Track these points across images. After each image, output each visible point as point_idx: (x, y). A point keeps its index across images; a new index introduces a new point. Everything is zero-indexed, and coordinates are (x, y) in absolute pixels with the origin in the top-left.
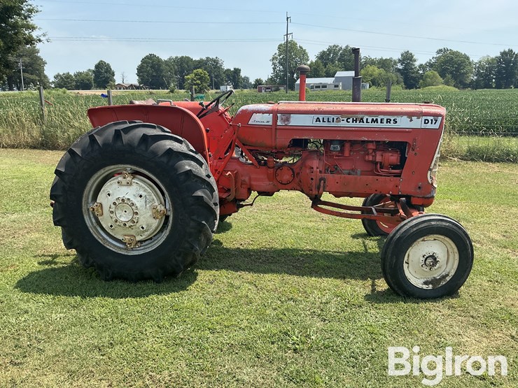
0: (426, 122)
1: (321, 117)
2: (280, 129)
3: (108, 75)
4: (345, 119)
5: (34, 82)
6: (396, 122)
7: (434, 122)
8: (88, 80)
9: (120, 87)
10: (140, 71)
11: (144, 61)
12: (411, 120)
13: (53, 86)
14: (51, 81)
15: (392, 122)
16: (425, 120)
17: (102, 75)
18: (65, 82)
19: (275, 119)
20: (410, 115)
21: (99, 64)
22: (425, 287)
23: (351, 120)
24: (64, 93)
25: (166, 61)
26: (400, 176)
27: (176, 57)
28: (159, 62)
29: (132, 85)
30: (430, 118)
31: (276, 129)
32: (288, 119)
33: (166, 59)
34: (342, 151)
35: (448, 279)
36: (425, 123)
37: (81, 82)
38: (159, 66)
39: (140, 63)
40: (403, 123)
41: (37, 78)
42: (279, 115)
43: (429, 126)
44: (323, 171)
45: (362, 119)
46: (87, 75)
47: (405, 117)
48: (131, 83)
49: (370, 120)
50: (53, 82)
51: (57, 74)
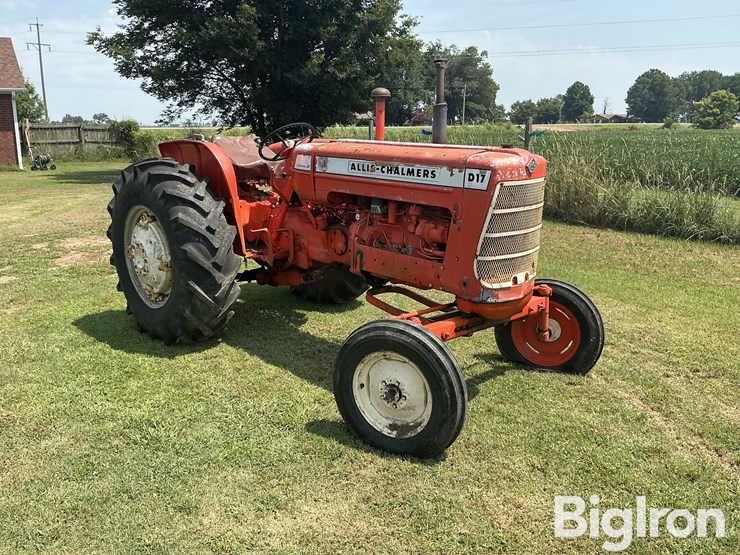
0: (471, 178)
1: (356, 162)
2: (319, 177)
3: (584, 102)
4: (380, 167)
5: (479, 113)
6: (434, 176)
7: (481, 178)
8: (555, 110)
9: (599, 119)
10: (633, 96)
11: (640, 81)
12: (452, 175)
13: (508, 119)
14: (506, 112)
15: (430, 175)
16: (470, 175)
17: (576, 102)
18: (524, 113)
19: (314, 162)
20: (452, 165)
21: (573, 87)
22: (386, 431)
23: (385, 169)
24: (508, 128)
25: (675, 80)
26: (441, 261)
27: (693, 73)
28: (663, 81)
29: (616, 116)
30: (475, 172)
31: (314, 177)
32: (324, 165)
33: (676, 76)
34: (385, 214)
35: (419, 430)
36: (470, 180)
37: (546, 113)
38: (663, 87)
39: (633, 83)
40: (444, 178)
41: (484, 109)
42: (317, 158)
43: (475, 185)
44: (367, 242)
45: (397, 169)
46: (555, 103)
47: (445, 168)
48: (615, 114)
49: (406, 172)
50: (509, 114)
51: (515, 102)
